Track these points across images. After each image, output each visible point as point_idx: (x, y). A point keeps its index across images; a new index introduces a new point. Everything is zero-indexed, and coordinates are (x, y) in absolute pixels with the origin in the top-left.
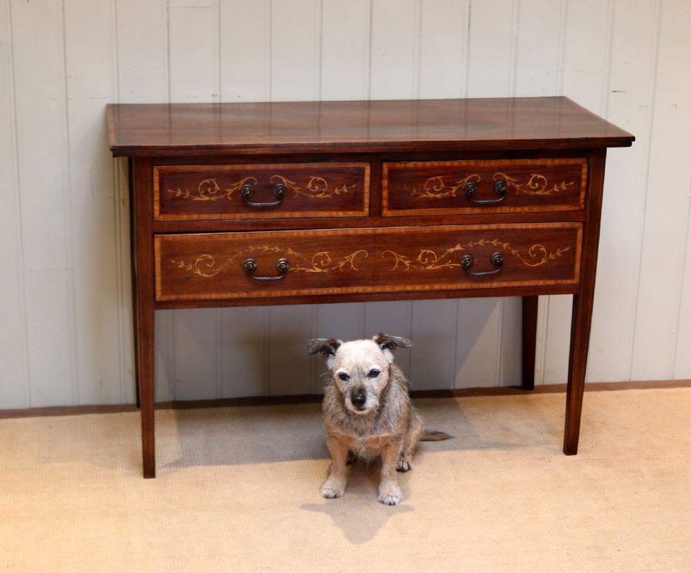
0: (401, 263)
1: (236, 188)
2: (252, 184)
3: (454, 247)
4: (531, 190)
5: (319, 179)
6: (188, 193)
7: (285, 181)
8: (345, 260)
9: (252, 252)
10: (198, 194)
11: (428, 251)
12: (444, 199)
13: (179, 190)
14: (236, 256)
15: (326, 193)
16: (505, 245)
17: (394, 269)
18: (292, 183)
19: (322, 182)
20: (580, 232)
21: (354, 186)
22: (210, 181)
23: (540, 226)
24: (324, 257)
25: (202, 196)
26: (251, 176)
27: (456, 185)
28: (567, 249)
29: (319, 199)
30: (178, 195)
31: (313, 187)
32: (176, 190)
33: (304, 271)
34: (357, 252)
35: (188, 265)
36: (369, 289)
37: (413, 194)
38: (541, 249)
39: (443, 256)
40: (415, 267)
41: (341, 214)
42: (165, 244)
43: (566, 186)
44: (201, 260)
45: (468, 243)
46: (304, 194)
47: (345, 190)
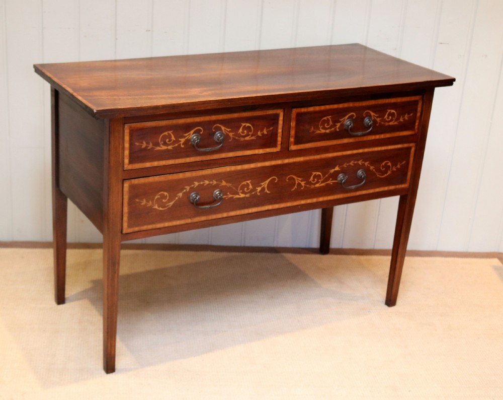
0: (299, 185)
1: (186, 138)
2: (199, 133)
3: (334, 168)
4: (387, 121)
5: (247, 125)
7: (223, 128)
8: (261, 186)
9: (196, 187)
10: (158, 144)
11: (317, 173)
12: (331, 133)
13: (144, 143)
14: (185, 191)
15: (252, 136)
16: (366, 164)
17: (294, 189)
18: (228, 130)
19: (250, 127)
20: (413, 150)
21: (271, 128)
22: (168, 133)
23: (390, 147)
24: (248, 184)
25: (162, 146)
26: (199, 126)
27: (340, 122)
28: (404, 163)
29: (247, 141)
30: (144, 146)
31: (243, 132)
32: (142, 143)
33: (233, 197)
34: (270, 179)
35: (149, 202)
36: (276, 206)
37: (311, 131)
38: (388, 164)
39: (327, 176)
40: (308, 186)
41: (261, 151)
42: (132, 187)
43: (408, 117)
44: (159, 197)
45: (343, 165)
46: (237, 138)
47: (265, 132)
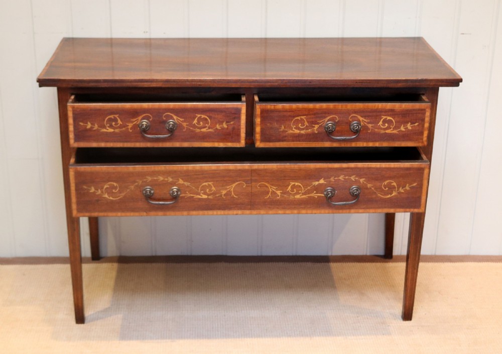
0: (273, 193)
1: (134, 123)
2: (148, 119)
3: (319, 181)
4: (381, 129)
5: (203, 116)
6: (96, 126)
7: (175, 117)
8: (227, 189)
9: (150, 181)
10: (104, 127)
11: (297, 184)
12: (308, 135)
13: (89, 123)
14: (136, 184)
15: (209, 128)
16: (362, 180)
18: (181, 120)
19: (206, 119)
20: (426, 172)
21: (232, 123)
22: (114, 117)
23: (392, 165)
24: (209, 186)
25: (108, 128)
26: (147, 113)
27: (318, 124)
28: (415, 185)
29: (204, 132)
30: (88, 127)
31: (198, 123)
32: (87, 124)
33: (193, 197)
34: (237, 183)
35: (97, 190)
36: (247, 212)
37: (282, 130)
38: (392, 184)
39: (309, 188)
40: (285, 196)
41: (221, 145)
42: (78, 174)
43: (411, 127)
44: (108, 186)
45: (330, 178)
46: (191, 128)
47: (225, 126)
